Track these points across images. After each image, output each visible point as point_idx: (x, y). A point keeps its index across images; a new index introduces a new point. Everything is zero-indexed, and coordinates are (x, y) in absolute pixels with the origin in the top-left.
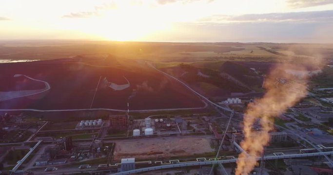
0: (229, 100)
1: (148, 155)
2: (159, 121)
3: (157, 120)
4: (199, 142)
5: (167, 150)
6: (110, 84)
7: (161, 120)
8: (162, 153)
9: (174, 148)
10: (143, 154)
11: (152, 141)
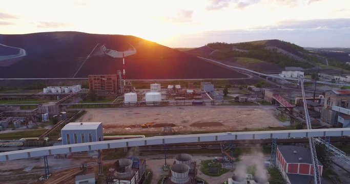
0: (284, 73)
1: (143, 127)
2: (174, 88)
3: (170, 87)
4: (248, 112)
5: (185, 122)
6: (109, 51)
7: (178, 87)
8: (173, 125)
9: (200, 120)
10: (133, 126)
11: (156, 110)
